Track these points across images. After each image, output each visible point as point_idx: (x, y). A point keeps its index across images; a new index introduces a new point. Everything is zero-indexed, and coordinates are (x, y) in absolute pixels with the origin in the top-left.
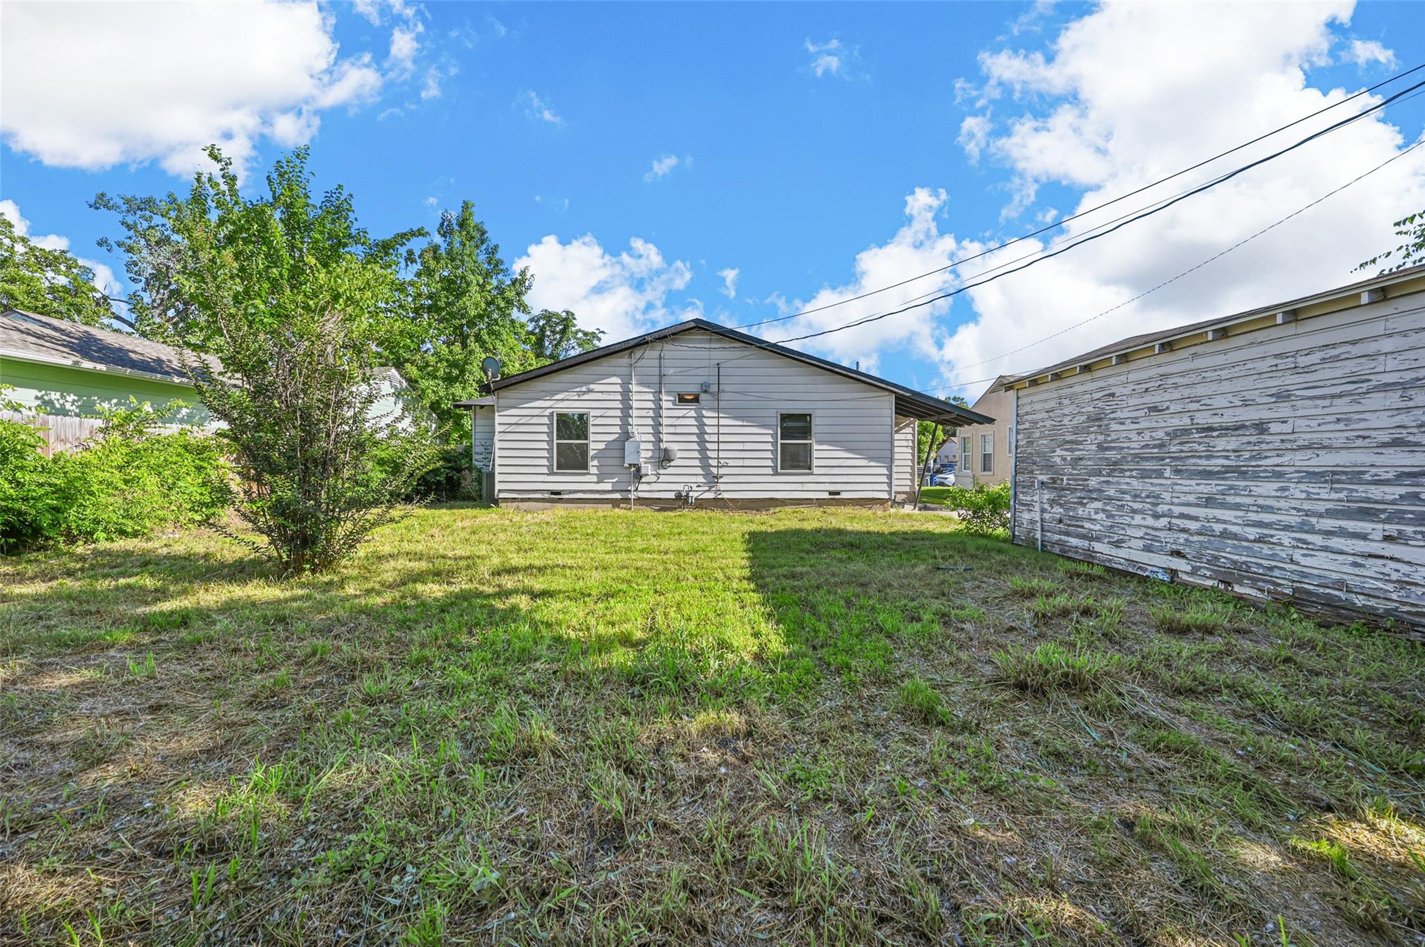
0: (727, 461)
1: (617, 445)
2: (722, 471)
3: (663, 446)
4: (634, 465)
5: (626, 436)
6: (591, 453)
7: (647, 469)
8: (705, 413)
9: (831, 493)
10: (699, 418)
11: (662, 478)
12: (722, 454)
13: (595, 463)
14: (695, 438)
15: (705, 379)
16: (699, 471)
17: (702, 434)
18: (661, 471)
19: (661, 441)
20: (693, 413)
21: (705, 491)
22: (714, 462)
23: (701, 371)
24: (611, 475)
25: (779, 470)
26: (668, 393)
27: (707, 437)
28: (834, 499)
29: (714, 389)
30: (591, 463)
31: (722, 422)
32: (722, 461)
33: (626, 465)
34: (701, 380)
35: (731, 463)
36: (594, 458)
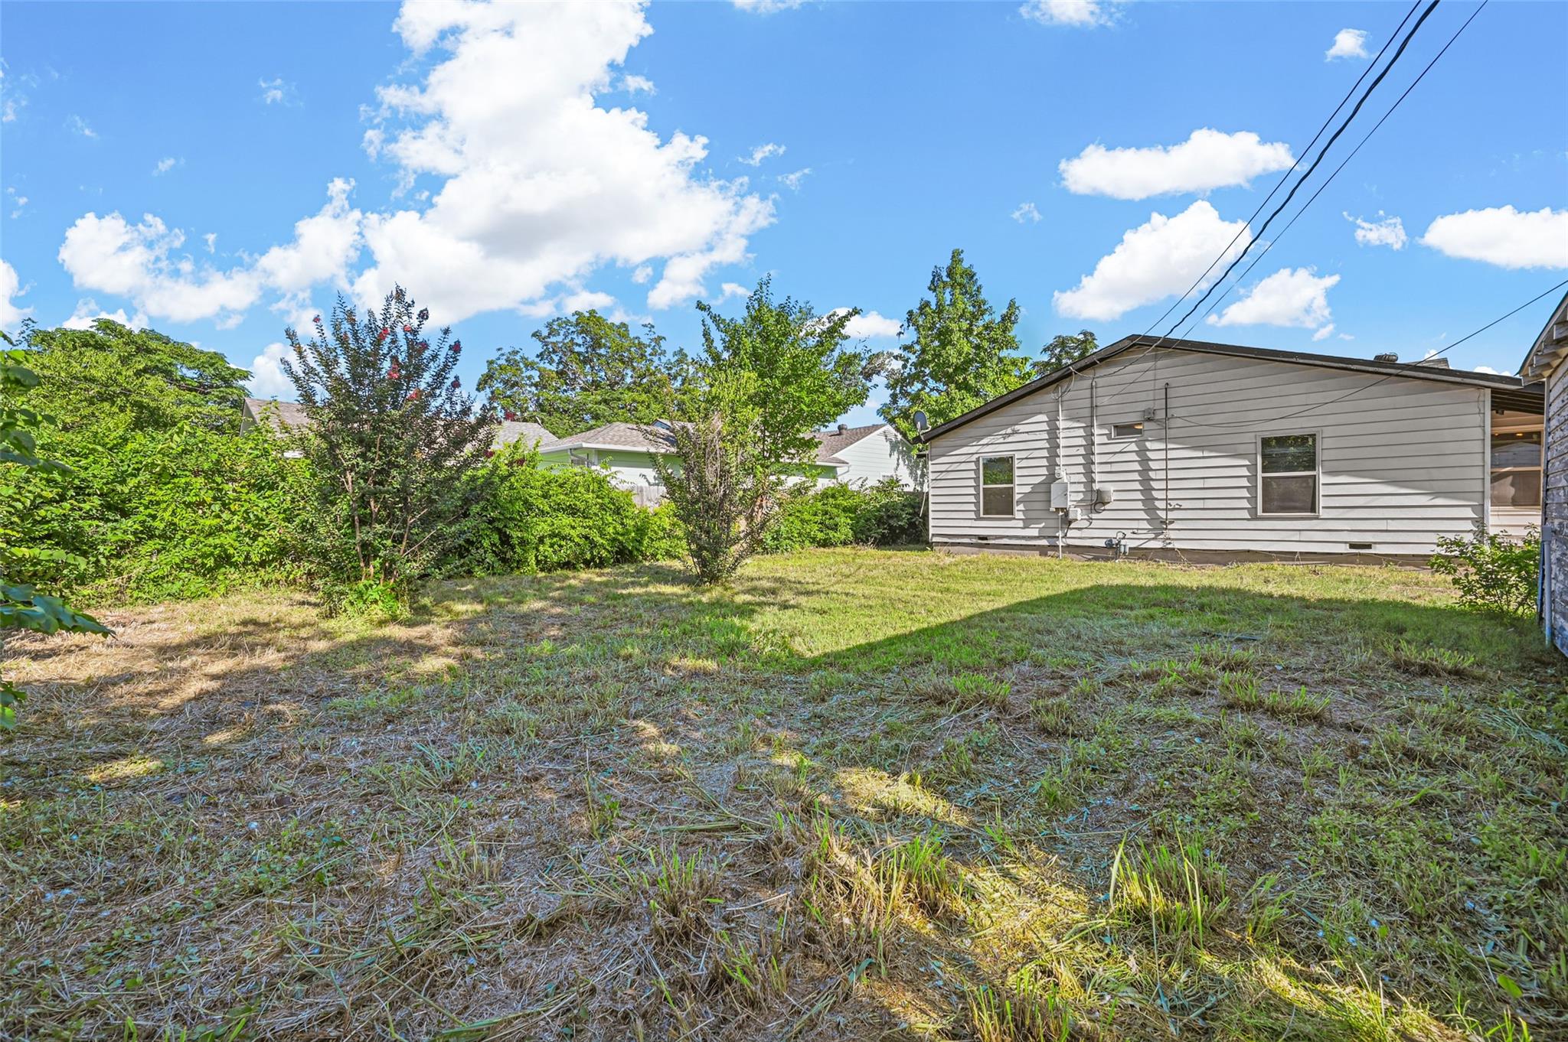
0: (1179, 502)
1: (1043, 488)
2: (1172, 515)
3: (1096, 486)
4: (1062, 509)
5: (1052, 478)
6: (1017, 497)
7: (1077, 513)
8: (1149, 445)
9: (1353, 546)
10: (1142, 452)
11: (1095, 524)
12: (1171, 495)
13: (1021, 507)
14: (1136, 476)
15: (1150, 405)
16: (1143, 515)
17: (1145, 470)
18: (1094, 516)
19: (1093, 481)
20: (1133, 447)
21: (1150, 539)
22: (1161, 505)
23: (1143, 396)
24: (1038, 520)
25: (1260, 513)
26: (1101, 426)
27: (1152, 474)
28: (1360, 554)
29: (1161, 415)
30: (1016, 508)
31: (1171, 454)
32: (1173, 503)
33: (1052, 509)
34: (1143, 406)
35: (1185, 504)
36: (1019, 502)
